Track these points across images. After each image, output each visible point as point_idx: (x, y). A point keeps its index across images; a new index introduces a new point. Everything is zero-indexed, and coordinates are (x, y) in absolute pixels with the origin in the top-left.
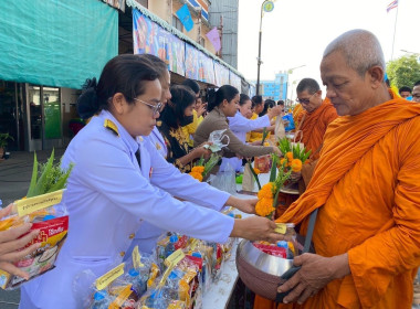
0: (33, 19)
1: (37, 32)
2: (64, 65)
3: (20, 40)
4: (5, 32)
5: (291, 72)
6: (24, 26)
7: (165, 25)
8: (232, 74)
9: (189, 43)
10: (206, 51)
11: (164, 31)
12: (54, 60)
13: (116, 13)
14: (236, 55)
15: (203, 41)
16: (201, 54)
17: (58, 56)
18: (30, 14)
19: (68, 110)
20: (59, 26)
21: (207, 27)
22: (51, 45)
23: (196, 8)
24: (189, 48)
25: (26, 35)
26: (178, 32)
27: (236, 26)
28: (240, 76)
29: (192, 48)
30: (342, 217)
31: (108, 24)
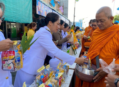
2: (16, 15)
5: (83, 19)
7: (47, 4)
8: (66, 20)
9: (54, 10)
10: (59, 13)
11: (46, 6)
12: (13, 14)
14: (68, 14)
15: (58, 10)
17: (14, 13)
19: (18, 30)
20: (14, 3)
21: (59, 6)
22: (12, 9)
23: (56, 1)
26: (50, 7)
27: (68, 6)
28: (69, 20)
30: (106, 57)
31: (29, 3)
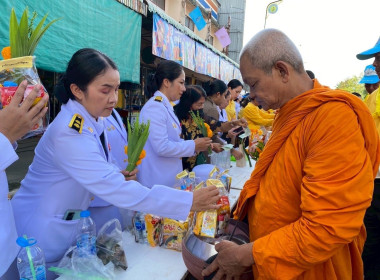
0: (77, 24)
1: (80, 34)
3: (68, 40)
4: (58, 35)
6: (71, 30)
7: (179, 26)
8: (236, 69)
9: (199, 42)
10: (214, 49)
11: (178, 32)
13: (140, 18)
15: (211, 40)
16: (209, 52)
18: (76, 20)
20: (97, 29)
21: (216, 26)
23: (207, 10)
24: (199, 46)
25: (72, 36)
26: (189, 32)
27: (243, 25)
29: (201, 46)
31: (133, 26)
